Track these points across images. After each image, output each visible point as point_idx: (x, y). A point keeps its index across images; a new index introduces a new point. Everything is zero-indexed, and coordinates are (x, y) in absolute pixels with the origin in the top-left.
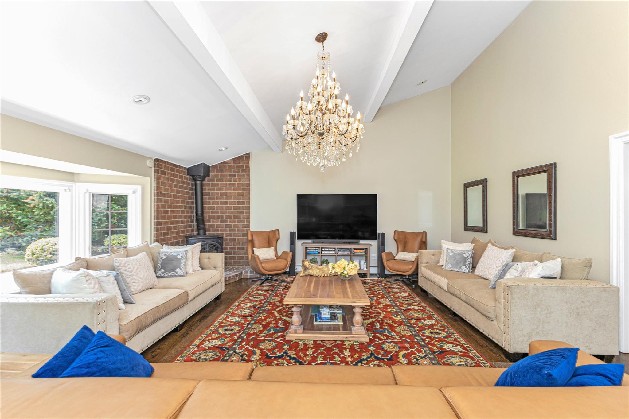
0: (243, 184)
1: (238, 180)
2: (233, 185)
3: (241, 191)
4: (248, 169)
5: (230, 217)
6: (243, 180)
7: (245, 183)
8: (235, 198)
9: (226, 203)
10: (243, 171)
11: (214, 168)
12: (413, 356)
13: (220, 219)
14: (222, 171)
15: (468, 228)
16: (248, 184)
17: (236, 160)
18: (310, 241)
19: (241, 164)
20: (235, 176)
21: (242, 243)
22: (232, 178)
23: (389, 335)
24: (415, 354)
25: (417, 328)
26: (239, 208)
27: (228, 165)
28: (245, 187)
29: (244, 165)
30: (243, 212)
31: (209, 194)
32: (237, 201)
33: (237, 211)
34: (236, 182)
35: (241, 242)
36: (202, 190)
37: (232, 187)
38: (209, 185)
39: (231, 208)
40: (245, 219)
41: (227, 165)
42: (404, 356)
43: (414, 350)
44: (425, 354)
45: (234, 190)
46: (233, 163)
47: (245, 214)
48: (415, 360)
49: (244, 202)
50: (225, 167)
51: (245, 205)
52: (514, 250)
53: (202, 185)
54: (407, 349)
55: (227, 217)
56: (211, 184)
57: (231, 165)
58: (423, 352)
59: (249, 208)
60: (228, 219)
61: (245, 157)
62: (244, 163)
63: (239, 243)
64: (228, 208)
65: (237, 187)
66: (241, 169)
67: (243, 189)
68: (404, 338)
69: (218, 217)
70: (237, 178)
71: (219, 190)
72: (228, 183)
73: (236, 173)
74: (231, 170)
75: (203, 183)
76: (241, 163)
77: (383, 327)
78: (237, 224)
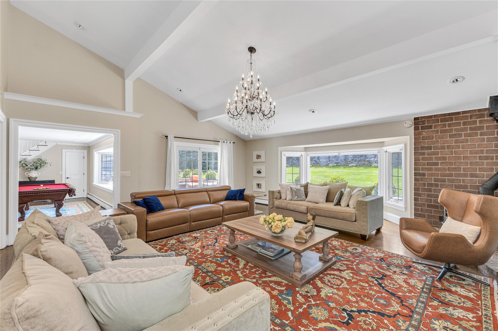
12: (193, 252)
23: (216, 258)
24: (193, 254)
25: (200, 273)
42: (198, 251)
43: (194, 255)
44: (187, 255)
48: (191, 251)
54: (199, 254)
58: (188, 256)
68: (204, 260)
77: (226, 263)
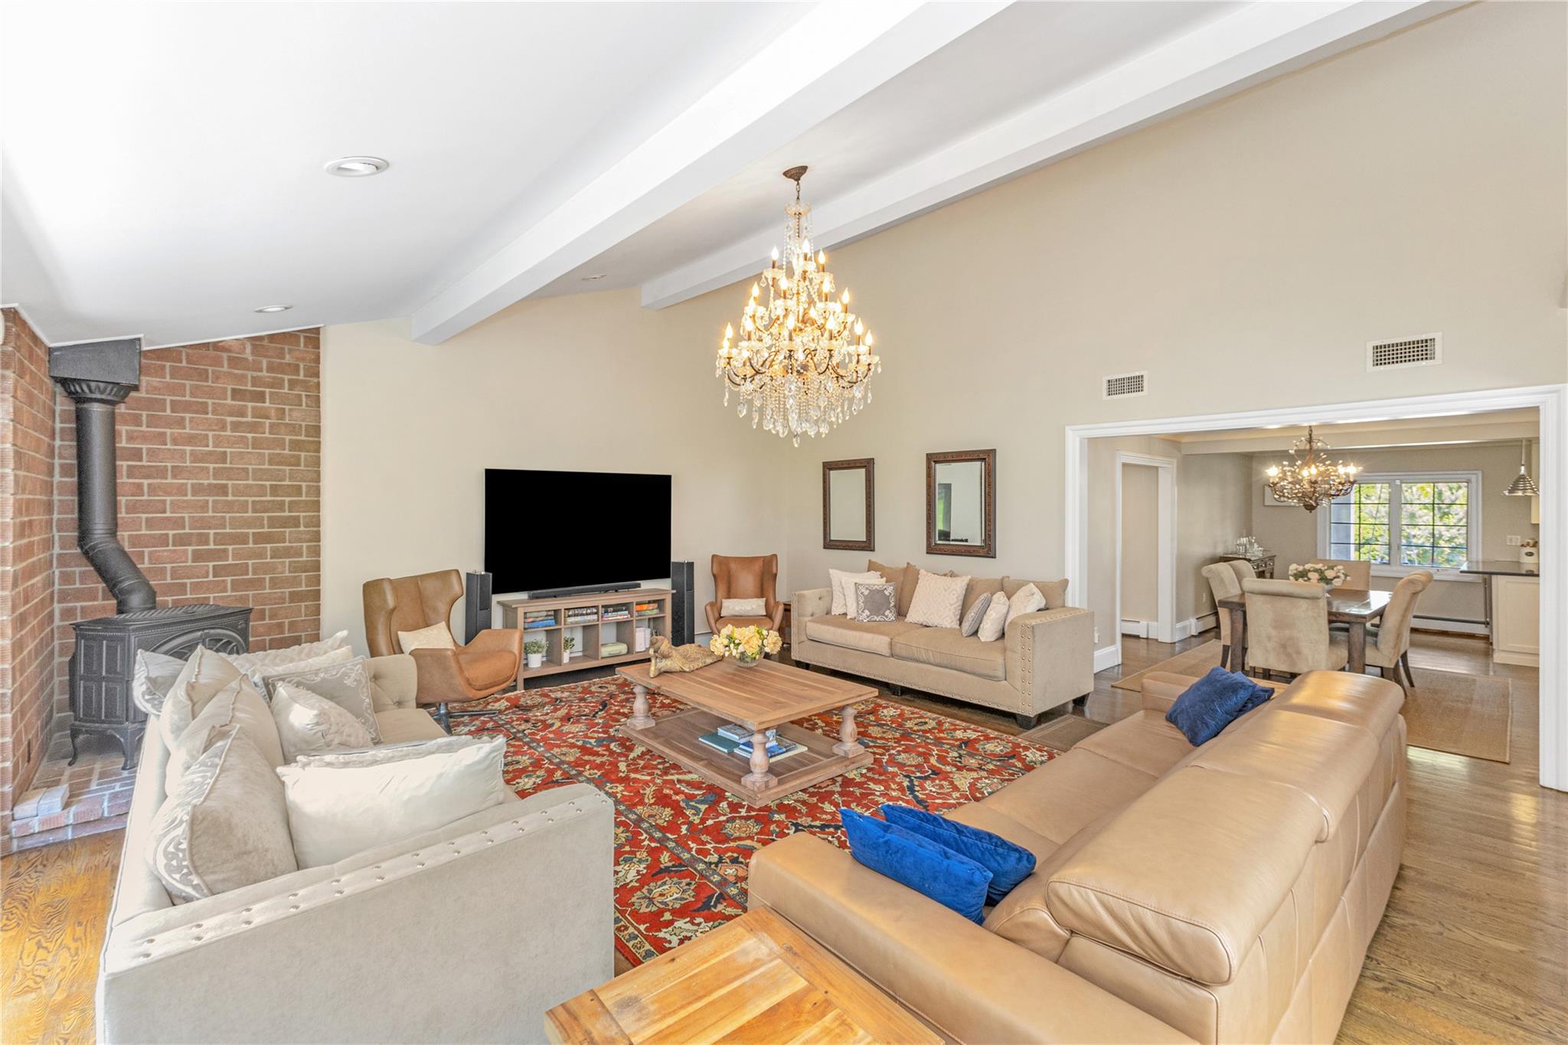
0: (294, 429)
1: (273, 413)
2: (253, 427)
3: (287, 452)
4: (316, 380)
5: (242, 539)
6: (296, 415)
7: (303, 424)
8: (259, 474)
9: (223, 490)
10: (293, 384)
11: (159, 359)
13: (190, 548)
14: (203, 375)
15: (832, 543)
16: (316, 430)
17: (266, 342)
18: (522, 596)
19: (288, 359)
20: (260, 397)
21: (291, 624)
22: (250, 405)
26: (280, 506)
27: (230, 359)
28: (303, 438)
29: (298, 366)
30: (295, 521)
31: (137, 454)
32: (268, 483)
33: (269, 517)
34: (267, 418)
35: (287, 621)
36: (112, 435)
37: (250, 435)
38: (136, 420)
39: (243, 507)
40: (305, 545)
41: (225, 355)
45: (256, 443)
46: (253, 353)
47: (302, 528)
49: (300, 487)
50: (217, 362)
51: (304, 498)
52: (969, 577)
53: (112, 420)
55: (220, 539)
56: (144, 418)
57: (246, 359)
59: (316, 506)
60: (230, 548)
61: (302, 340)
62: (303, 359)
63: (280, 626)
64: (229, 506)
65: (267, 435)
66: (286, 377)
67: (296, 445)
69: (181, 540)
70: (267, 404)
71: (189, 443)
72: (229, 419)
73: (267, 390)
74: (244, 377)
75: (116, 411)
76: (287, 356)
78: (268, 560)
